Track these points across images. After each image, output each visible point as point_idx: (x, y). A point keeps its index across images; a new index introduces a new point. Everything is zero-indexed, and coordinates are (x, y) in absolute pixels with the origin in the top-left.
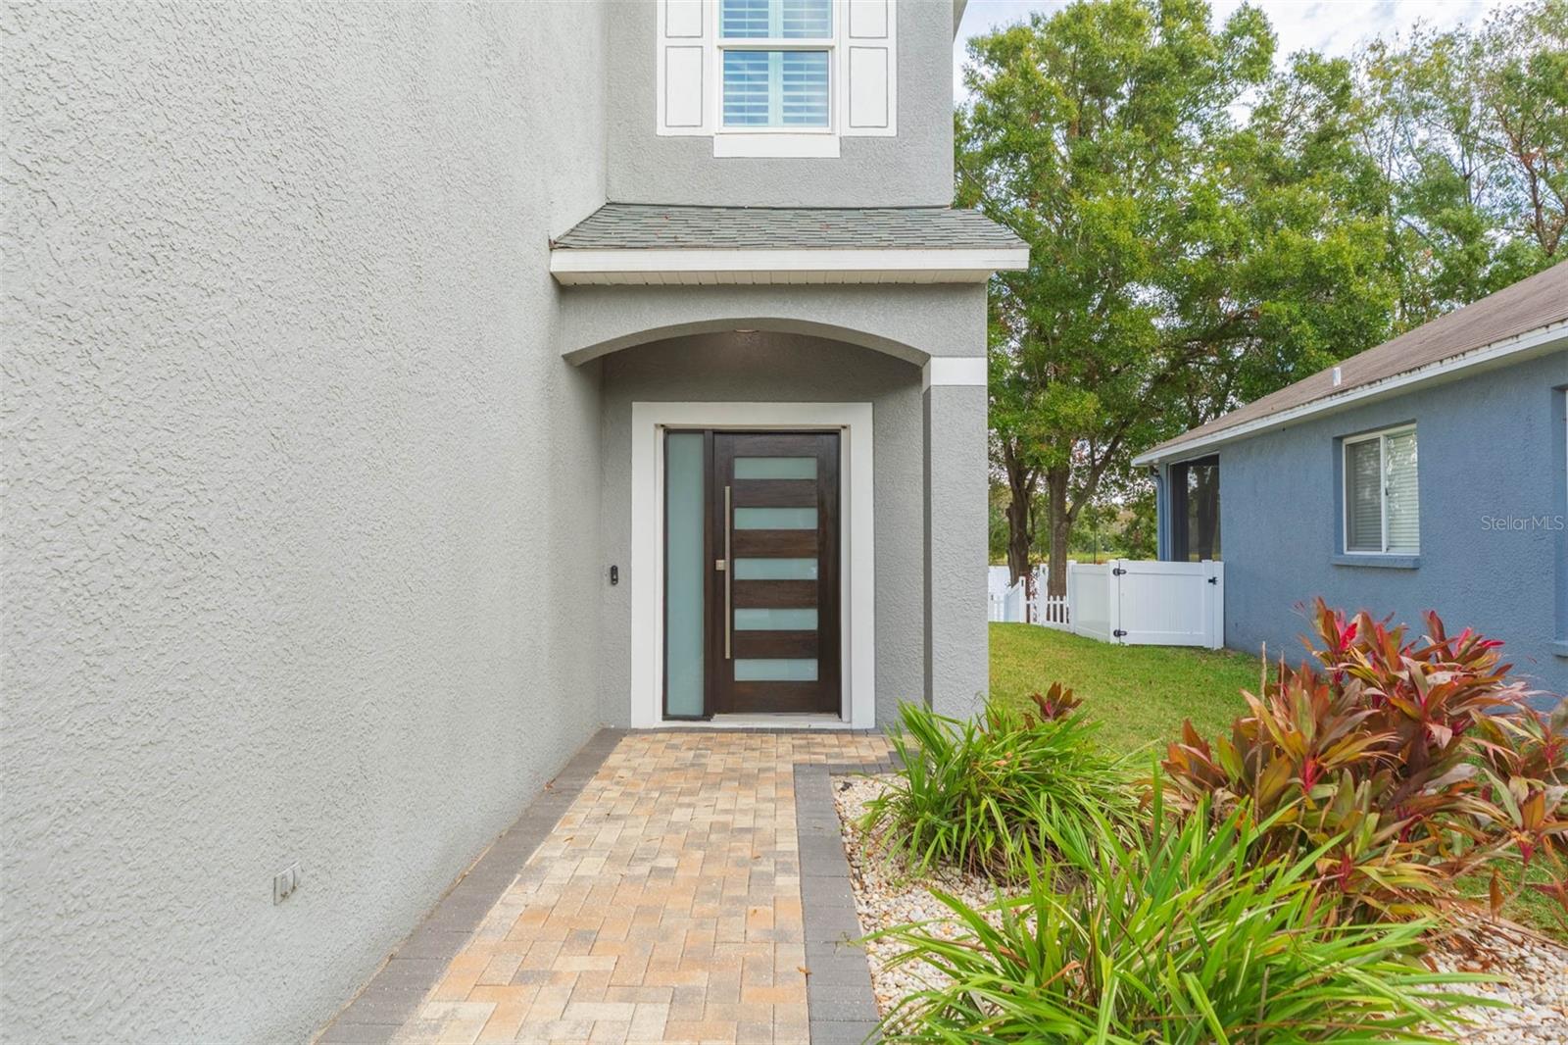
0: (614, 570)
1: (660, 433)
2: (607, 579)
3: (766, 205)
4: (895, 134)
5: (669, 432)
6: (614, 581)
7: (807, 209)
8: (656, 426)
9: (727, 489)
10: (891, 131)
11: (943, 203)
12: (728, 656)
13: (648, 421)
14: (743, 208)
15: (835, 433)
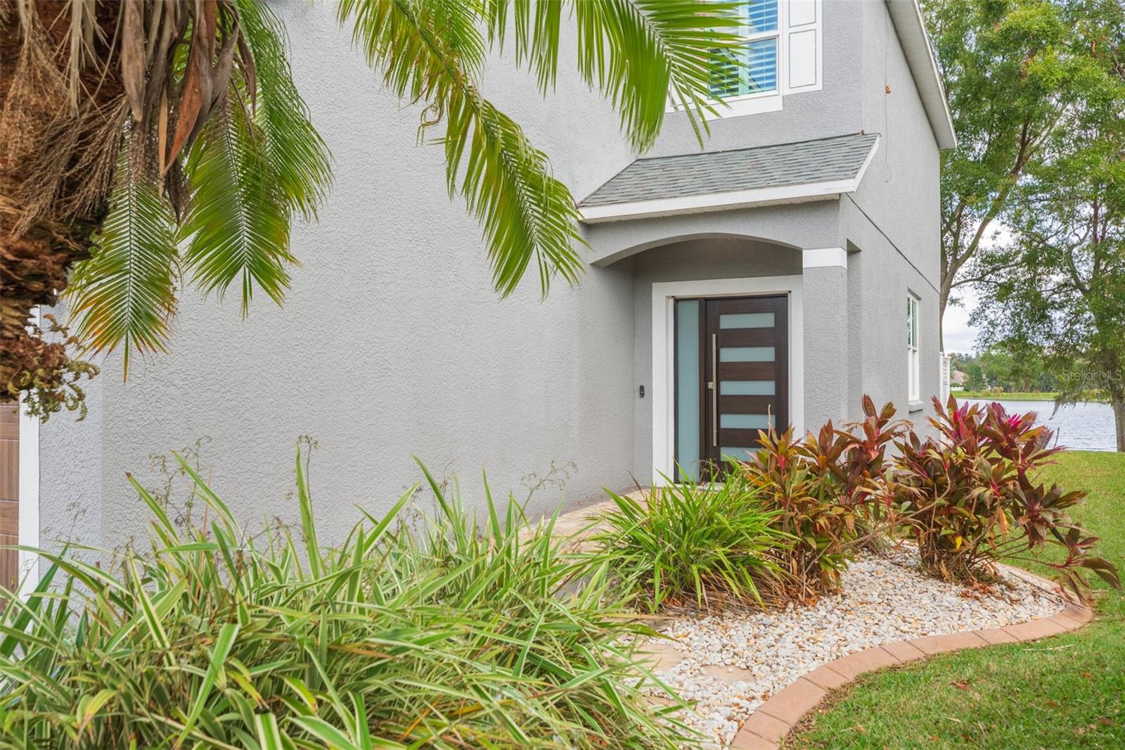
0: (642, 388)
1: (672, 301)
2: (638, 394)
3: (734, 149)
4: (821, 88)
5: (677, 301)
6: (642, 395)
7: (761, 148)
8: (668, 297)
9: (714, 336)
10: (819, 87)
11: (856, 132)
12: (715, 444)
13: (662, 295)
14: (719, 152)
15: (784, 296)
